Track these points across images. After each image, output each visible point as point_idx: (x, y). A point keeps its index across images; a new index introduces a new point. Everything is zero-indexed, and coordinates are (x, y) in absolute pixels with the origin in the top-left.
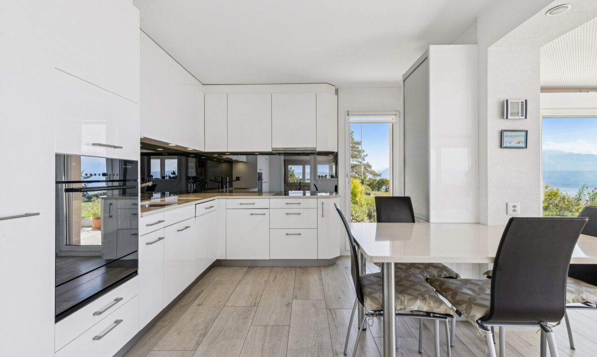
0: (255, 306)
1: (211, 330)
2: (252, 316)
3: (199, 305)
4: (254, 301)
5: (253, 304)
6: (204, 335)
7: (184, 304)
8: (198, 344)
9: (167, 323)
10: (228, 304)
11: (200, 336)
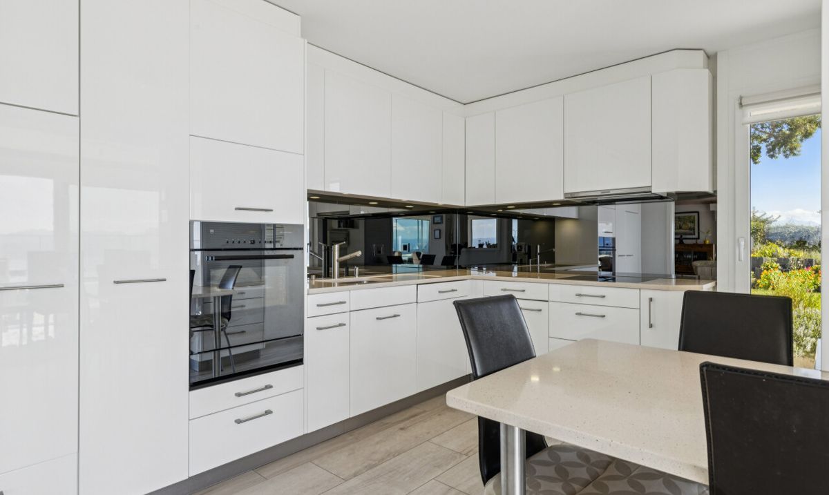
0: (466, 455)
1: (384, 464)
2: (449, 467)
3: (402, 429)
4: (472, 448)
5: (465, 452)
6: (371, 467)
7: (388, 421)
8: (355, 475)
9: (351, 438)
10: (436, 440)
11: (366, 467)
